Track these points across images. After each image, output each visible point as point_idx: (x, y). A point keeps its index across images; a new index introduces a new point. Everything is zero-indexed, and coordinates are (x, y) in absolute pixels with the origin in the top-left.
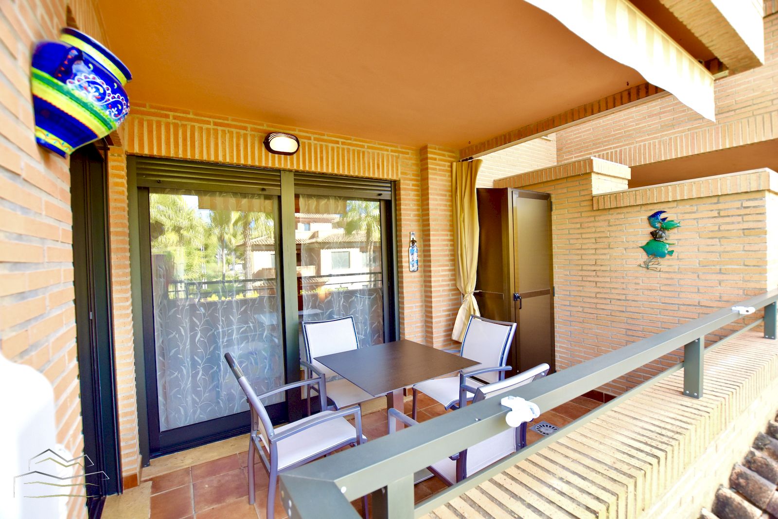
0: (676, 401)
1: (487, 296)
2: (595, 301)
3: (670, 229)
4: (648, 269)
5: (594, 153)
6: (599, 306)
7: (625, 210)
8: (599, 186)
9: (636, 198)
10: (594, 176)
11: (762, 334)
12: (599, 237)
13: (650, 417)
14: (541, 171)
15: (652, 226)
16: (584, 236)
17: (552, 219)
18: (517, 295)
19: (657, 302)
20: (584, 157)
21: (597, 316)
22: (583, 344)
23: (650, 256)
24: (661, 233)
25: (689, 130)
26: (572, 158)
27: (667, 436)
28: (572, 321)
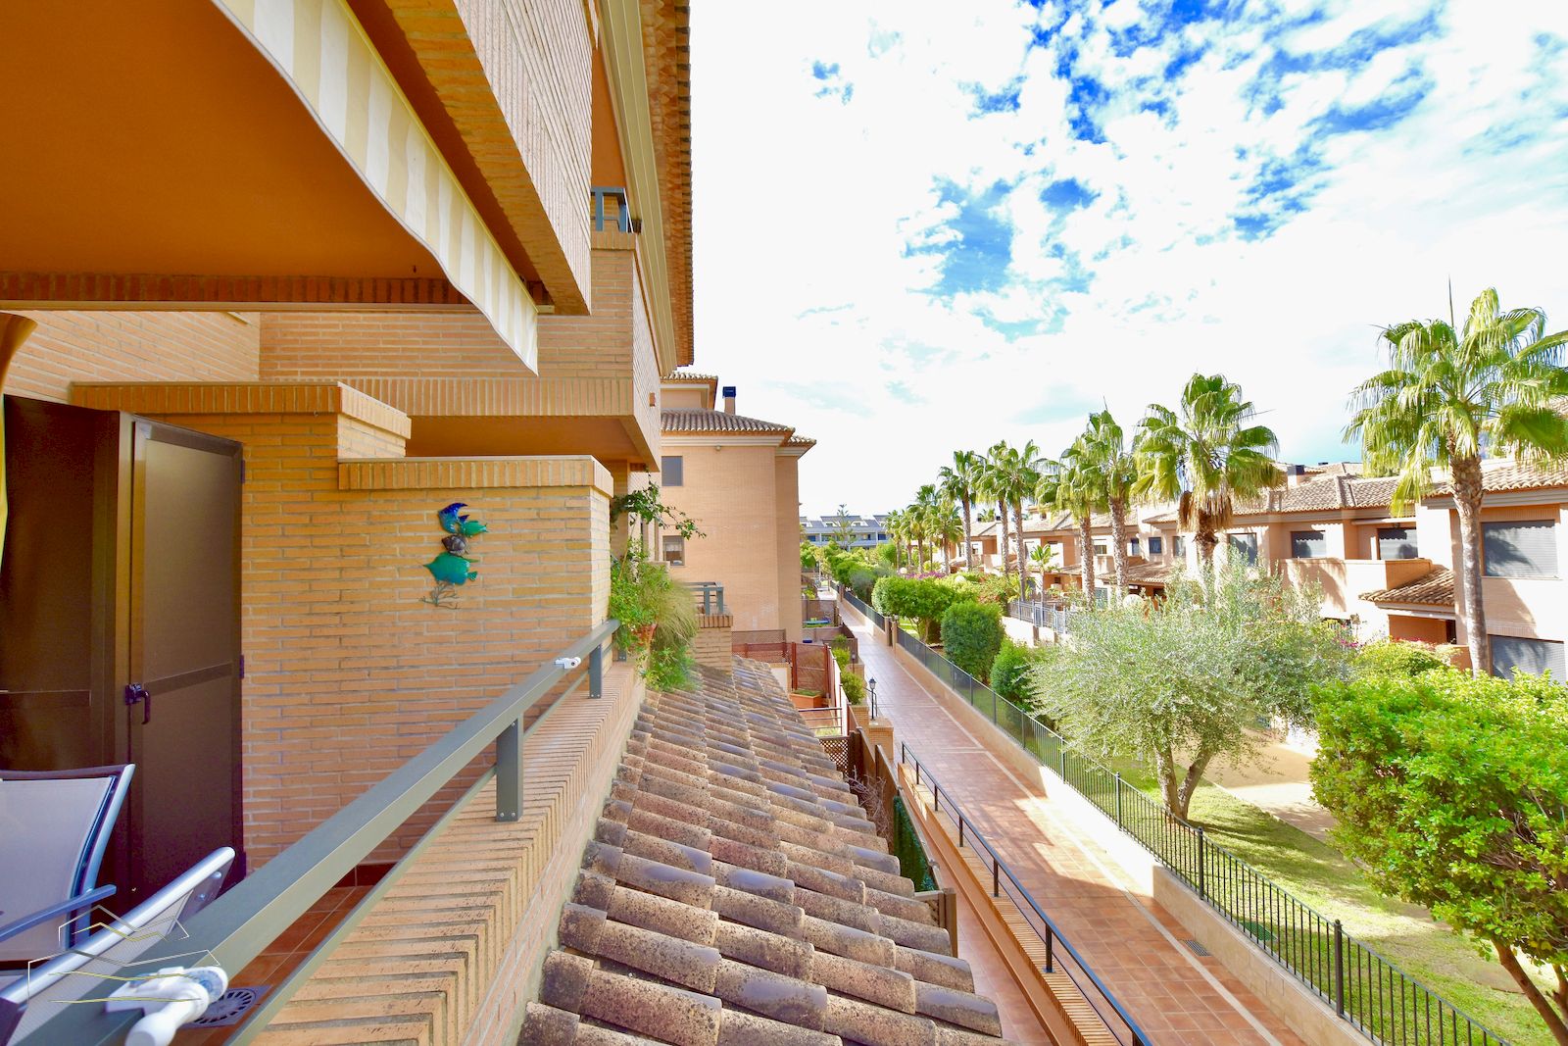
0: (485, 837)
1: (27, 704)
2: (338, 676)
3: (474, 535)
4: (436, 605)
5: (343, 373)
6: (345, 687)
7: (400, 496)
8: (353, 444)
9: (419, 475)
10: (341, 421)
11: (587, 693)
12: (348, 546)
13: (449, 883)
14: (221, 387)
15: (446, 528)
16: (317, 541)
17: (243, 501)
18: (137, 688)
19: (451, 664)
20: (324, 379)
21: (341, 708)
22: (311, 774)
23: (441, 582)
24: (458, 541)
25: (502, 374)
26: (296, 373)
27: (477, 907)
28: (285, 729)
